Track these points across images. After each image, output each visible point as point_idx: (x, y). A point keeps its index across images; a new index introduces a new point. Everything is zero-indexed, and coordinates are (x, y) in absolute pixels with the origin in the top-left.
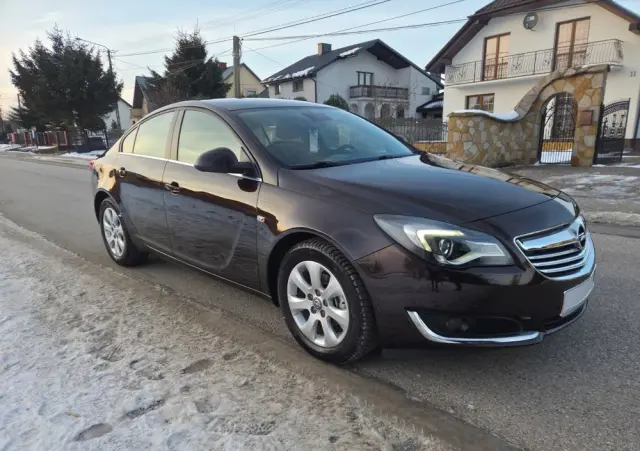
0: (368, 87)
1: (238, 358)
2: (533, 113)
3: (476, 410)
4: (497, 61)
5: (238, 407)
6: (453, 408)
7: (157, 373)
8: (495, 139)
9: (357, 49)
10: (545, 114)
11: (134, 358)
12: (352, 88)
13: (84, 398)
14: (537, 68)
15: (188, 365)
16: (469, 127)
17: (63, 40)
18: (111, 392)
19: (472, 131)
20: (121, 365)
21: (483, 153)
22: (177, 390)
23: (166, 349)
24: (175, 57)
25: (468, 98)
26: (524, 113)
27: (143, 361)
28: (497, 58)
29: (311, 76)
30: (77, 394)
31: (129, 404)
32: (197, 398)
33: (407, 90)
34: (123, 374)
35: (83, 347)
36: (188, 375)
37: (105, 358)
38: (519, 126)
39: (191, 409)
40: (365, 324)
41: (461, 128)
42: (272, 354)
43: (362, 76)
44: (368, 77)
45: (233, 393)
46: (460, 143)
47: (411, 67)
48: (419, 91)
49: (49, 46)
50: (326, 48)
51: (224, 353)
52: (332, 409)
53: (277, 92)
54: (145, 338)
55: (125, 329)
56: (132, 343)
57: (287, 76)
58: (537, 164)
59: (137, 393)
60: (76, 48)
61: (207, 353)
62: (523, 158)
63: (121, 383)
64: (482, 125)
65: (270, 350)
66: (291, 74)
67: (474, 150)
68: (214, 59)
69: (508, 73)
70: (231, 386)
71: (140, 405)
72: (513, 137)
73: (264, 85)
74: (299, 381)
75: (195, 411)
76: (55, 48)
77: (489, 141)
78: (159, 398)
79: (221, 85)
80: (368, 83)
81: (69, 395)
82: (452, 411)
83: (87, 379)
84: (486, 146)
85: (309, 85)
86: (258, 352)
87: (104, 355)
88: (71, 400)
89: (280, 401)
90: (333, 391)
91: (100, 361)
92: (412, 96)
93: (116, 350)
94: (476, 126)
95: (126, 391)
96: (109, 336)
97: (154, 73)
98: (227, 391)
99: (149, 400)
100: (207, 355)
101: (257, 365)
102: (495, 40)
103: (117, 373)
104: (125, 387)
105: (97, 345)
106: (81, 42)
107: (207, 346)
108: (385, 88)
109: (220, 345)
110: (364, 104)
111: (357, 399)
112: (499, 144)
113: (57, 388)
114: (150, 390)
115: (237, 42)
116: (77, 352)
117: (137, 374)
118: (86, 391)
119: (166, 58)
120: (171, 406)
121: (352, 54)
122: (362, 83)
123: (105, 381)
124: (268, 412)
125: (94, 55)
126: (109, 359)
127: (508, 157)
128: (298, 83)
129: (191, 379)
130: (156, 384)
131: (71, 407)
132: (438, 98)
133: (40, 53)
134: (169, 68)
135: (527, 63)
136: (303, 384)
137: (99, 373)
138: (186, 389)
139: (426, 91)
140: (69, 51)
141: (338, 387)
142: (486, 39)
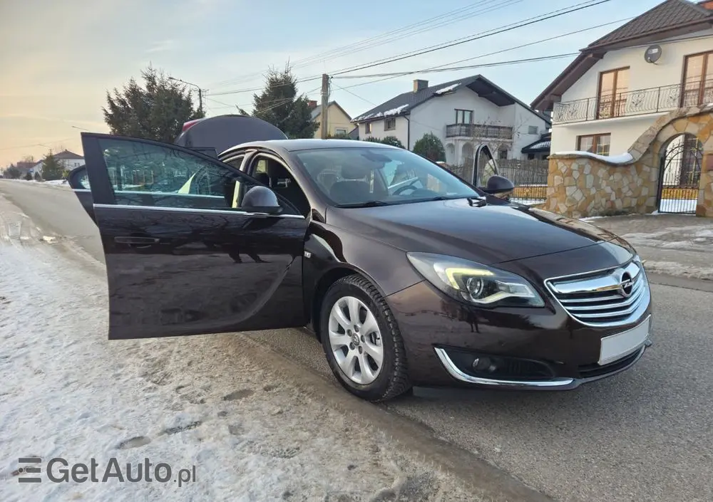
0: (467, 125)
1: (277, 389)
2: (650, 156)
3: (501, 453)
4: (614, 98)
5: (268, 433)
6: (478, 449)
7: (200, 398)
8: (604, 184)
9: (456, 85)
10: (665, 157)
11: (180, 384)
12: (448, 126)
13: (130, 414)
14: (661, 105)
15: (229, 393)
16: (572, 170)
17: (156, 79)
18: (155, 411)
19: (576, 175)
20: (167, 389)
21: (589, 199)
22: (215, 414)
23: (212, 377)
24: (264, 96)
25: (580, 138)
26: (638, 156)
27: (189, 387)
28: (614, 94)
29: (404, 114)
30: (124, 411)
31: (169, 421)
32: (232, 423)
33: (511, 129)
34: (168, 397)
35: (137, 370)
36: (228, 402)
37: (155, 382)
38: (633, 170)
39: (224, 430)
40: (397, 360)
41: (563, 170)
42: (311, 388)
43: (460, 113)
44: (467, 115)
45: (267, 420)
46: (562, 188)
47: (517, 105)
48: (525, 129)
49: (143, 85)
50: (422, 85)
51: (265, 385)
52: (357, 441)
53: (368, 131)
54: (194, 367)
55: (178, 358)
56: (182, 370)
57: (379, 115)
58: (655, 213)
59: (179, 413)
60: (168, 87)
61: (249, 384)
62: (638, 206)
63: (165, 404)
64: (588, 168)
65: (309, 384)
66: (383, 112)
67: (578, 196)
68: (303, 98)
69: (627, 110)
70: (266, 414)
71: (179, 424)
72: (626, 182)
73: (355, 123)
74: (331, 415)
75: (227, 433)
76: (149, 87)
77: (596, 185)
78: (196, 420)
79: (308, 124)
80: (467, 121)
81: (117, 410)
82: (476, 452)
83: (136, 399)
84: (593, 191)
85: (401, 124)
86: (298, 386)
87: (155, 379)
88: (118, 415)
89: (309, 430)
90: (362, 426)
91: (150, 384)
92: (515, 136)
93: (166, 375)
94: (581, 169)
95: (169, 411)
96: (162, 363)
97: (242, 111)
98: (261, 418)
99: (188, 420)
100: (249, 386)
101: (294, 397)
102: (612, 75)
103: (163, 395)
104: (168, 408)
105: (150, 371)
106: (174, 81)
107: (250, 378)
108: (484, 126)
109: (263, 377)
110: (461, 144)
111: (383, 434)
112: (608, 190)
113: (108, 404)
114: (190, 412)
115: (326, 79)
116: (131, 375)
117: (182, 397)
118: (133, 408)
119: (256, 97)
120: (207, 427)
121: (450, 91)
122: (460, 121)
123: (152, 401)
124: (295, 439)
125: (186, 94)
126: (159, 383)
127: (619, 205)
128: (390, 122)
129: (231, 406)
130: (196, 408)
131: (117, 421)
132: (546, 137)
133: (134, 93)
134: (258, 107)
135: (650, 99)
136: (334, 418)
137: (146, 395)
138: (224, 414)
139: (533, 130)
140: (162, 90)
141: (367, 422)
142: (602, 74)
